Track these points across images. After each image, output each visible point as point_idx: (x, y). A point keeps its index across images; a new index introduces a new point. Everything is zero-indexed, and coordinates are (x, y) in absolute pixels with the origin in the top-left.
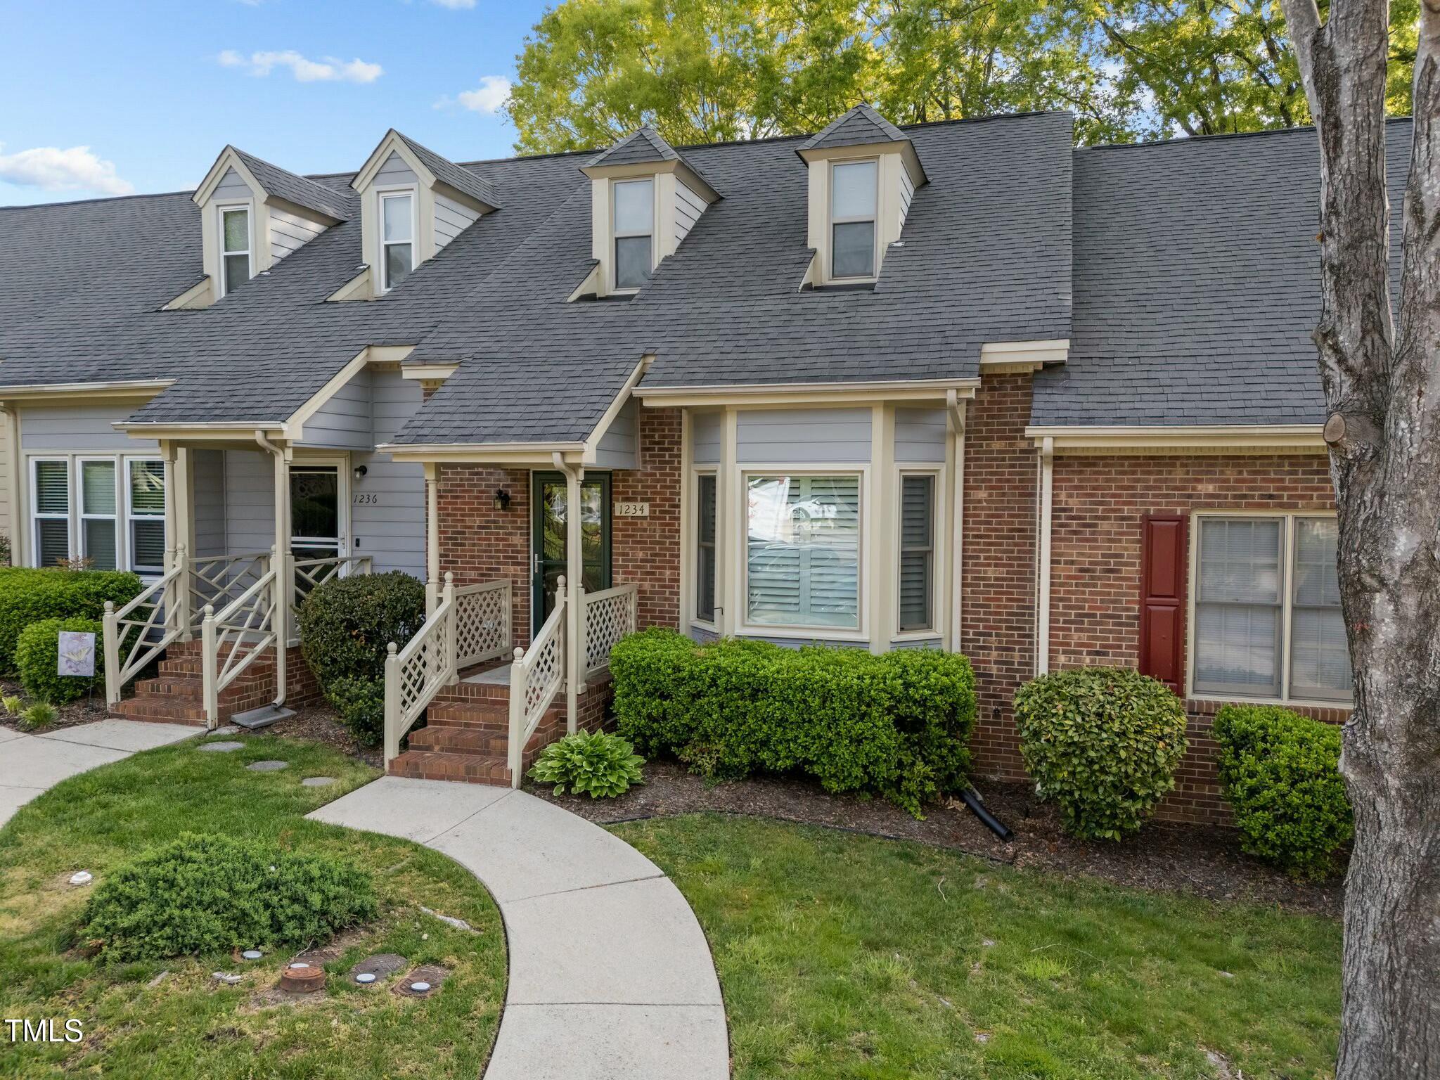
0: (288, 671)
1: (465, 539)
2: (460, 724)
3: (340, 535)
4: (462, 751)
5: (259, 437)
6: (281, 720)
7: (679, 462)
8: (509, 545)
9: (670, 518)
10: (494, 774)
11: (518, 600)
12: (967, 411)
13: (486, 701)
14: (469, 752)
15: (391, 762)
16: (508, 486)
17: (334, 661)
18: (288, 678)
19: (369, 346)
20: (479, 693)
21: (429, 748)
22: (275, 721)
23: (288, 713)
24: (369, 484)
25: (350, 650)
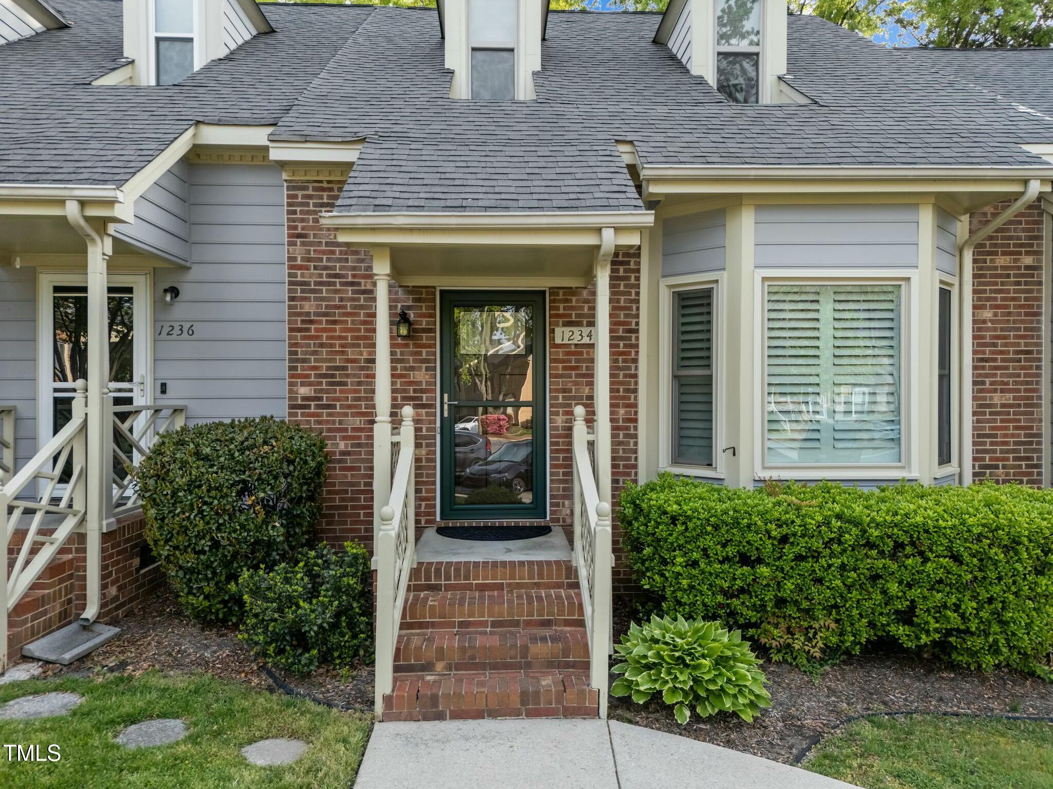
0: (104, 568)
1: (347, 376)
2: (452, 624)
3: (136, 378)
4: (482, 666)
5: (72, 210)
6: (102, 644)
7: (638, 279)
8: (411, 383)
9: (625, 346)
10: (570, 699)
11: (423, 451)
12: (970, 222)
13: (469, 587)
14: (494, 667)
15: (387, 699)
16: (409, 308)
17: (216, 544)
18: (103, 577)
19: (198, 123)
20: (457, 576)
21: (428, 667)
22: (96, 648)
23: (108, 632)
24: (181, 311)
25: (243, 527)
